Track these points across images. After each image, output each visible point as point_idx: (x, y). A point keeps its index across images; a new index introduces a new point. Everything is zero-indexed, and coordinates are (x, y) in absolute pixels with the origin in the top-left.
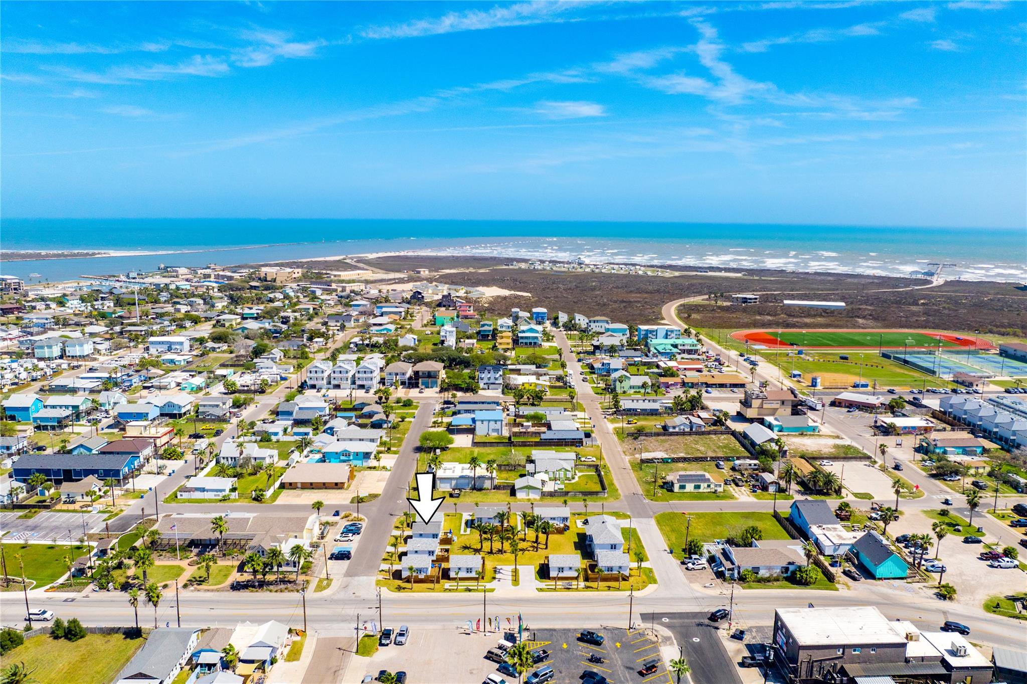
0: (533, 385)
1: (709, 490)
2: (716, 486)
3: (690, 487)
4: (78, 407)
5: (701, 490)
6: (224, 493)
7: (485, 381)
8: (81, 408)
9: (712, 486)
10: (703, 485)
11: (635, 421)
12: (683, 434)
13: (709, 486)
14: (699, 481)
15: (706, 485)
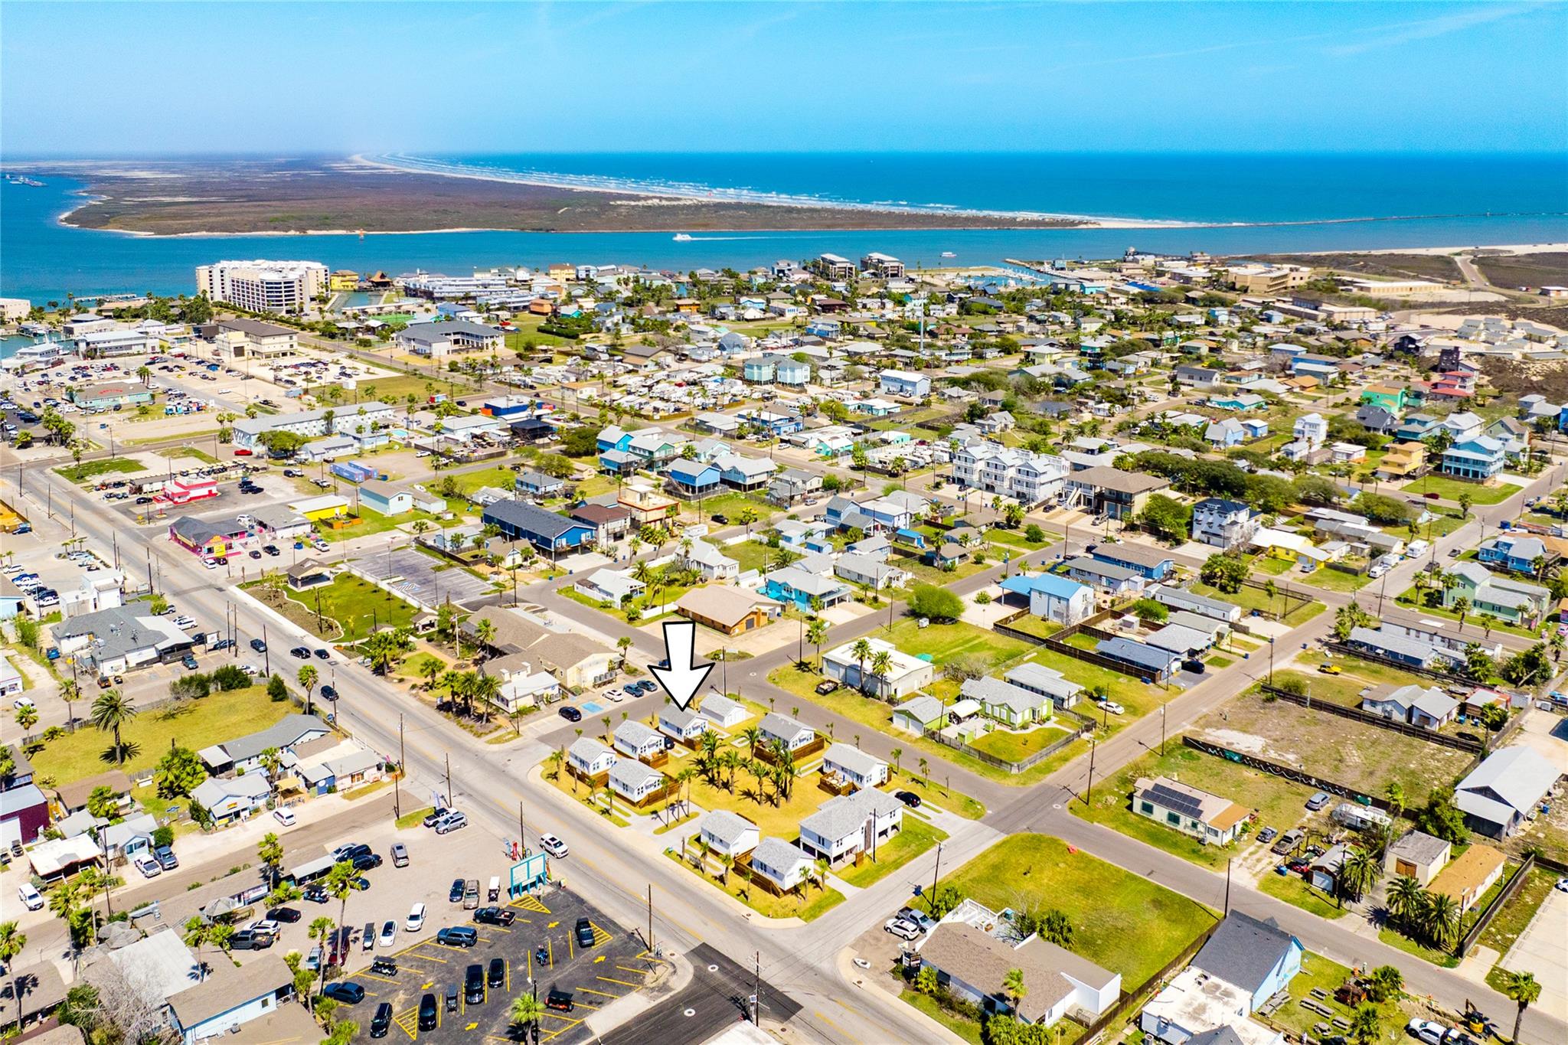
0: (1292, 554)
1: (1194, 833)
2: (1209, 830)
3: (1160, 813)
4: (651, 453)
5: (1180, 828)
6: (609, 599)
7: (1205, 527)
8: (657, 455)
9: (1200, 828)
10: (1186, 820)
11: (1336, 669)
12: (1387, 723)
13: (1194, 825)
14: (1180, 808)
15: (1189, 821)
